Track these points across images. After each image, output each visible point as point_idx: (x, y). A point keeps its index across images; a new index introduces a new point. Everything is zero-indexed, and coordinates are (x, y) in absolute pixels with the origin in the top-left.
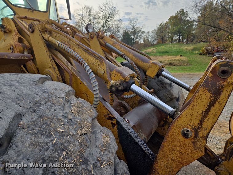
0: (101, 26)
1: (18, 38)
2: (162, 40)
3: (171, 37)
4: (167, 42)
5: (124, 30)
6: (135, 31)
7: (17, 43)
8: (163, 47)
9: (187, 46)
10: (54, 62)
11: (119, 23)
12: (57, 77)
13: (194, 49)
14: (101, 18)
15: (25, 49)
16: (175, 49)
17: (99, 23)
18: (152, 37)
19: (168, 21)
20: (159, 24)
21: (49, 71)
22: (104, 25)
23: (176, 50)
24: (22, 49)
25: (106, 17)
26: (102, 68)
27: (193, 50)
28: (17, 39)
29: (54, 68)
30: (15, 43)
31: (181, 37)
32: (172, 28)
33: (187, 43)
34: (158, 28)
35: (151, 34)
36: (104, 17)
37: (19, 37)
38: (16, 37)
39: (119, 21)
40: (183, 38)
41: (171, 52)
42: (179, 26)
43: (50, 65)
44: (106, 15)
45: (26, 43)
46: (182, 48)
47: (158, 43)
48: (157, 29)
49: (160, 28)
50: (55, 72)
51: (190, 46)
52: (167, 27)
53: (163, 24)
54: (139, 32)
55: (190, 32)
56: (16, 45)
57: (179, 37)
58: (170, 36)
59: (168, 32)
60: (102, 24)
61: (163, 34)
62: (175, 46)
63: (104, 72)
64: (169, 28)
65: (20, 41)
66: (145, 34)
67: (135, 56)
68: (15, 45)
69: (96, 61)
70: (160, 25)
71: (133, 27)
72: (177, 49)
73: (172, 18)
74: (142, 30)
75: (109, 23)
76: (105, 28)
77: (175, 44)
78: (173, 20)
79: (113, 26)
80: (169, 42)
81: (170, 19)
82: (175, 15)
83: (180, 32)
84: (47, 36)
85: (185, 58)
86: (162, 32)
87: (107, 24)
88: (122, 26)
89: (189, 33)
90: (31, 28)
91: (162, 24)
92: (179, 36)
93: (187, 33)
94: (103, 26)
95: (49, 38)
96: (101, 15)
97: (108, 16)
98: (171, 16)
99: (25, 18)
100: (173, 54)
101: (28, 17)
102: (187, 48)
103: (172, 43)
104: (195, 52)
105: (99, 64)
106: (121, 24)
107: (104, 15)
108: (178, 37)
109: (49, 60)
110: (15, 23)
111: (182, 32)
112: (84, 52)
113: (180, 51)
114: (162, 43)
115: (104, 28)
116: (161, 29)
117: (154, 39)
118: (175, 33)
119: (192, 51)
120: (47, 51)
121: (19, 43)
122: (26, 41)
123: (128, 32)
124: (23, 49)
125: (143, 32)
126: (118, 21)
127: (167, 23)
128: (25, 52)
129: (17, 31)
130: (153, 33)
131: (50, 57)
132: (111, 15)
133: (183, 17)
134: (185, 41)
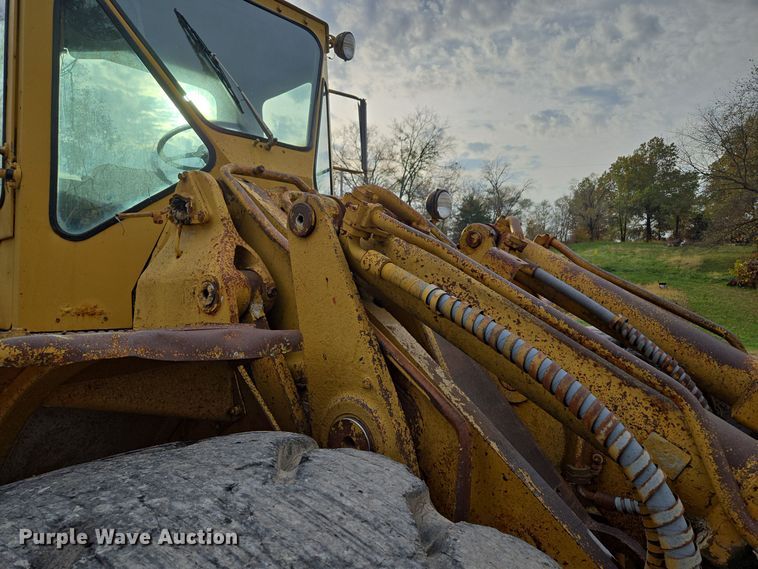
0: (395, 181)
1: (236, 250)
2: (591, 231)
3: (621, 223)
4: (604, 238)
5: (467, 194)
6: (499, 200)
7: (232, 271)
8: (596, 251)
9: (682, 255)
10: (384, 363)
11: (451, 172)
12: (399, 435)
13: (707, 266)
14: (398, 157)
15: (257, 293)
16: (637, 260)
17: (391, 171)
18: (557, 219)
19: (608, 171)
20: (581, 181)
21: (364, 406)
22: (404, 178)
23: (643, 264)
24: (247, 292)
25: (414, 157)
26: (671, 436)
27: (702, 266)
28: (232, 254)
29: (386, 394)
30: (226, 270)
31: (654, 223)
32: (625, 194)
33: (677, 245)
34: (576, 193)
35: (553, 210)
36: (406, 155)
37: (238, 247)
38: (228, 248)
39: (453, 166)
40: (662, 227)
41: (626, 271)
42: (647, 189)
43: (370, 378)
44: (414, 150)
45: (259, 268)
46: (660, 259)
47: (576, 240)
48: (573, 195)
49: (583, 192)
50: (391, 415)
51: (691, 255)
52: (605, 191)
53: (592, 180)
54: (512, 201)
55: (685, 210)
56: (230, 279)
57: (648, 224)
58: (615, 217)
59: (611, 207)
60: (400, 174)
61: (592, 213)
62: (638, 250)
63: (688, 466)
64: (613, 195)
65: (241, 259)
66: (533, 209)
67: (675, 332)
68: (227, 280)
69: (624, 395)
70: (582, 185)
71: (495, 187)
72: (646, 261)
73: (622, 163)
74: (524, 196)
75: (422, 172)
76: (407, 188)
77: (635, 245)
78: (627, 169)
79: (433, 180)
80: (614, 236)
81: (616, 167)
82: (632, 155)
83: (652, 206)
84: (375, 259)
85: (676, 292)
86: (589, 205)
87: (413, 175)
88: (459, 182)
89: (681, 212)
90: (301, 219)
91: (587, 179)
92: (648, 219)
93: (677, 212)
94: (401, 181)
95: (384, 264)
96: (397, 149)
97: (419, 152)
98: (620, 159)
99: (258, 173)
100: (633, 276)
101: (267, 168)
102: (680, 261)
103: (623, 239)
104: (710, 275)
105: (649, 413)
106: (459, 176)
107: (407, 150)
108: (643, 222)
109: (369, 354)
110: (226, 190)
111: (658, 208)
112: (549, 338)
113: (656, 267)
114: (591, 239)
115: (403, 188)
116: (587, 196)
117: (562, 225)
118: (635, 211)
119: (698, 270)
120: (360, 318)
121: (238, 268)
122: (261, 262)
123: (477, 202)
124: (249, 295)
125: (526, 204)
126: (451, 167)
127: (607, 177)
128: (256, 305)
129: (231, 224)
130: (559, 206)
131: (370, 342)
132: (429, 151)
133: (660, 162)
134: (667, 235)
